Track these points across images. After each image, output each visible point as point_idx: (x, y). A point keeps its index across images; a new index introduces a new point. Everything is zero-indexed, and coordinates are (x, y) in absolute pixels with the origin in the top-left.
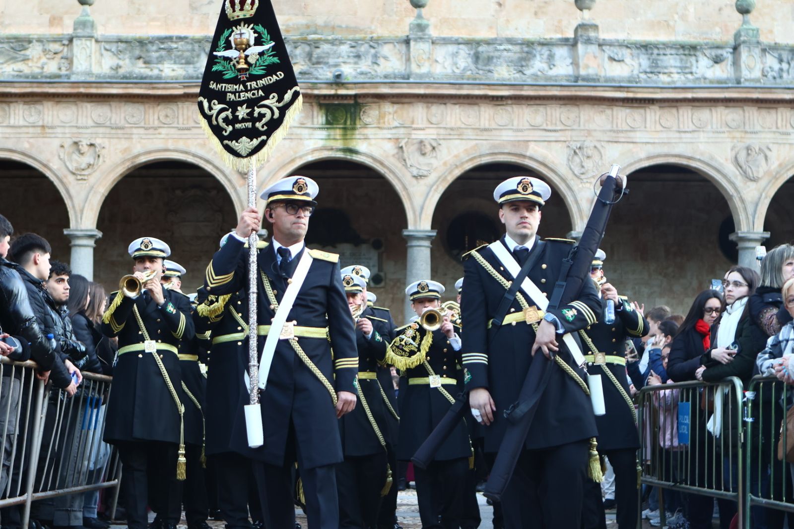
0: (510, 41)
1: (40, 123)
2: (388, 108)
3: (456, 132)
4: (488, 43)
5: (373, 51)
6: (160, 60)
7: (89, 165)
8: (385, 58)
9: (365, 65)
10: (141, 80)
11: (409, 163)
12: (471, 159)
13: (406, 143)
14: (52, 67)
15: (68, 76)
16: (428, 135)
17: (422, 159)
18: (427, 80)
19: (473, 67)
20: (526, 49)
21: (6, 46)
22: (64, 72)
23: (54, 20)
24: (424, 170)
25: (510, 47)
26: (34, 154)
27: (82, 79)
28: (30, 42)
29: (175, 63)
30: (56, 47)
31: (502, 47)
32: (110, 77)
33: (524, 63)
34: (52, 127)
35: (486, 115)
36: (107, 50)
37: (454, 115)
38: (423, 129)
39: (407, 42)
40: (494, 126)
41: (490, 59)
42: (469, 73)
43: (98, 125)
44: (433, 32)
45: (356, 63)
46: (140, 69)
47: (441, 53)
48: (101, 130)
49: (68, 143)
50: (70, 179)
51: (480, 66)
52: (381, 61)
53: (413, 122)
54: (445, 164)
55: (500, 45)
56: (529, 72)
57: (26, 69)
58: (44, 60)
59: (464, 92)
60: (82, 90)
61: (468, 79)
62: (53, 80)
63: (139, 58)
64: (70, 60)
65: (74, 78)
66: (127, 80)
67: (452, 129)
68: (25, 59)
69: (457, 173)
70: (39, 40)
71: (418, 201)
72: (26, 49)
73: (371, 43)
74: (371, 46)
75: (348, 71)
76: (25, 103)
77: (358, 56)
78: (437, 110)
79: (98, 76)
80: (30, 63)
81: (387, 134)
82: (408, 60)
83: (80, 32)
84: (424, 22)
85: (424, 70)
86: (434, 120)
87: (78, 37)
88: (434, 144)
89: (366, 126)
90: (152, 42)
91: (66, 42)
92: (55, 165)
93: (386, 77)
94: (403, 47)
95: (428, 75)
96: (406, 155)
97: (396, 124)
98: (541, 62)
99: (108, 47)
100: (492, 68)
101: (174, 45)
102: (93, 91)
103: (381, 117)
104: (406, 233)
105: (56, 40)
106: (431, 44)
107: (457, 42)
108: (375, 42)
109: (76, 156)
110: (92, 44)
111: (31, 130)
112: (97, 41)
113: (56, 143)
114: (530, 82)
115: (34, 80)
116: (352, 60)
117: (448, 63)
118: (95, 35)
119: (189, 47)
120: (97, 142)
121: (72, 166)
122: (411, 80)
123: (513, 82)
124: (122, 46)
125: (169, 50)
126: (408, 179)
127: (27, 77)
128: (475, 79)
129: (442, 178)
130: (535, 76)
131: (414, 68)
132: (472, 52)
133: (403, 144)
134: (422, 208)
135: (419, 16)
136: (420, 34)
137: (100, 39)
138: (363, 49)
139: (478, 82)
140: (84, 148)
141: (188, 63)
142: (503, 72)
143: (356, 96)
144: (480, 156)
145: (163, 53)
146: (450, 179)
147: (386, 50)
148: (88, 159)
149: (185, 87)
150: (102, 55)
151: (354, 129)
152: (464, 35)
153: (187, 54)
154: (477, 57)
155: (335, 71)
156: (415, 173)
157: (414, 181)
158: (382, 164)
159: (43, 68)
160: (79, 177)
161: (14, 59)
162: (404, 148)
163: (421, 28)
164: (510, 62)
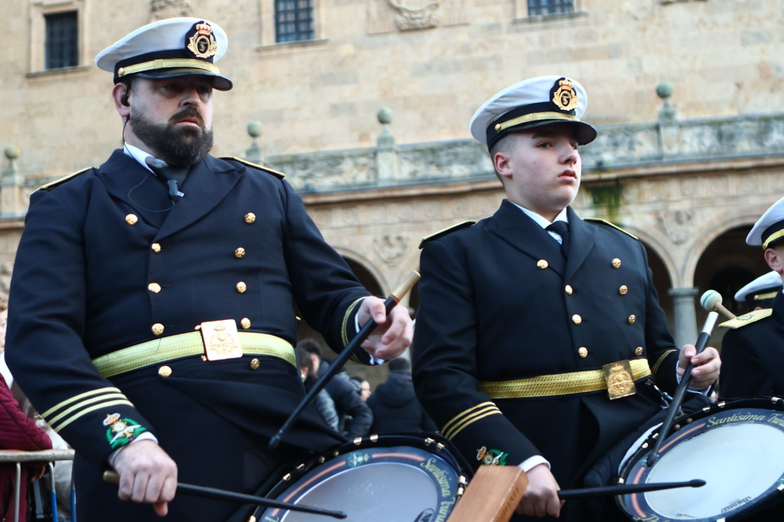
0: (749, 119)
1: (357, 223)
2: (646, 186)
3: (709, 202)
4: (731, 121)
5: (628, 139)
6: (450, 163)
7: (399, 255)
8: (640, 144)
9: (622, 152)
10: (435, 182)
11: (668, 231)
12: (724, 224)
13: (665, 216)
14: (362, 177)
15: (376, 183)
16: (683, 206)
17: (680, 228)
18: (678, 159)
19: (717, 143)
20: (763, 124)
21: (324, 164)
22: (372, 180)
23: (363, 137)
24: (682, 236)
25: (748, 123)
26: (354, 248)
27: (386, 184)
28: (342, 158)
29: (462, 164)
30: (363, 160)
31: (742, 124)
32: (410, 181)
33: (763, 136)
34: (366, 226)
35: (733, 185)
36: (405, 158)
37: (705, 188)
38: (678, 201)
39: (657, 128)
40: (741, 193)
41: (731, 137)
42: (714, 150)
43: (403, 221)
44: (680, 117)
45: (615, 150)
46: (433, 172)
47: (688, 135)
48: (406, 225)
49: (380, 238)
50: (384, 268)
51: (724, 142)
52: (637, 147)
53: (669, 195)
54: (701, 230)
55: (741, 121)
56: (769, 143)
57: (341, 180)
58: (355, 171)
59: (712, 166)
60: (388, 194)
61: (715, 154)
62: (364, 187)
63: (432, 163)
64: (375, 170)
65: (380, 185)
66: (424, 182)
67: (704, 199)
68: (340, 173)
69: (712, 236)
70: (351, 157)
71: (679, 263)
72: (339, 164)
73: (627, 132)
74: (627, 135)
75: (608, 157)
76: (344, 208)
77: (616, 145)
78: (689, 184)
79: (400, 181)
80: (345, 176)
81: (647, 208)
82: (659, 143)
83: (383, 146)
84: (671, 109)
85: (675, 150)
86: (687, 193)
87: (382, 151)
88: (690, 213)
89: (627, 203)
90: (441, 149)
91: (371, 155)
92: (371, 257)
93: (642, 159)
94: (655, 133)
95: (679, 154)
96: (665, 224)
97: (654, 198)
98: (779, 133)
99: (406, 156)
100: (734, 143)
101: (459, 150)
102: (397, 193)
103: (641, 194)
104: (671, 292)
105: (364, 154)
106: (679, 127)
107: (701, 124)
108: (630, 130)
109: (387, 249)
110: (392, 157)
111: (350, 230)
112: (397, 153)
113: (369, 239)
114: (770, 152)
115: (348, 189)
116: (611, 148)
117: (695, 143)
118: (395, 147)
119: (471, 150)
120: (404, 234)
121: (384, 256)
122: (665, 160)
123: (755, 153)
124: (417, 155)
125: (456, 155)
126: (668, 245)
127: (343, 186)
128: (720, 154)
129: (698, 242)
130: (774, 147)
131: (666, 150)
132: (716, 131)
133: (662, 215)
134: (684, 269)
135: (666, 106)
136: (668, 120)
137: (399, 149)
138: (620, 137)
139: (724, 156)
140: (393, 240)
141: (473, 162)
142: (745, 146)
143: (617, 180)
144: (732, 220)
145: (451, 157)
146: (707, 242)
147: (640, 137)
148: (396, 250)
149: (472, 183)
150: (401, 163)
151: (617, 206)
152: (708, 115)
153: (471, 156)
154: (720, 136)
155: (597, 159)
156: (675, 238)
157: (674, 247)
158: (645, 234)
159: (354, 178)
160: (391, 264)
161: (330, 174)
162: (664, 219)
163: (668, 115)
164: (751, 137)
